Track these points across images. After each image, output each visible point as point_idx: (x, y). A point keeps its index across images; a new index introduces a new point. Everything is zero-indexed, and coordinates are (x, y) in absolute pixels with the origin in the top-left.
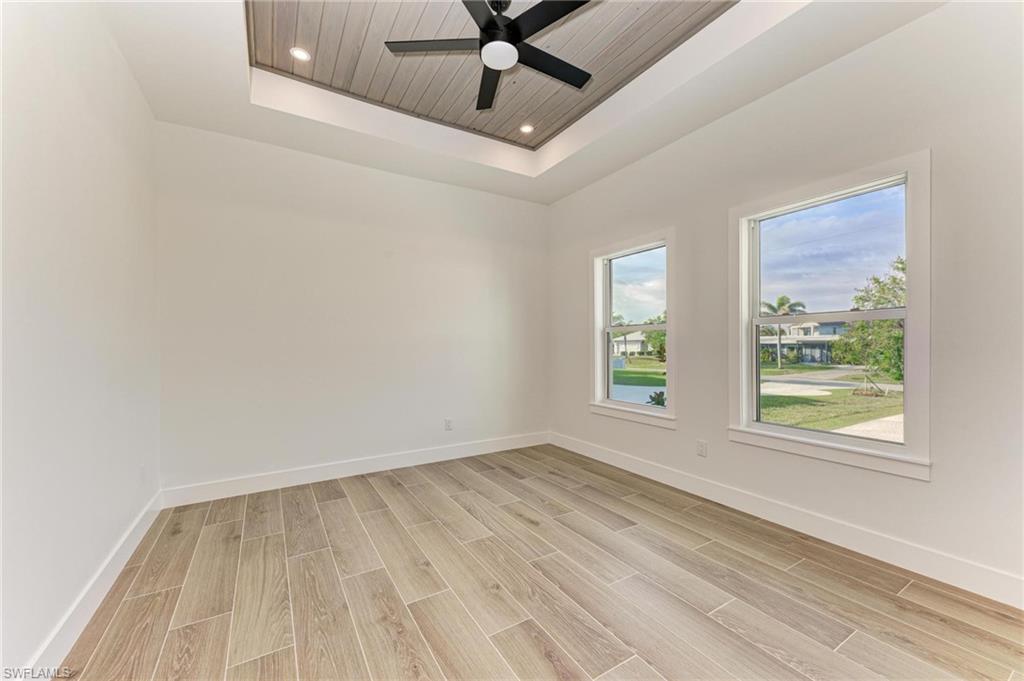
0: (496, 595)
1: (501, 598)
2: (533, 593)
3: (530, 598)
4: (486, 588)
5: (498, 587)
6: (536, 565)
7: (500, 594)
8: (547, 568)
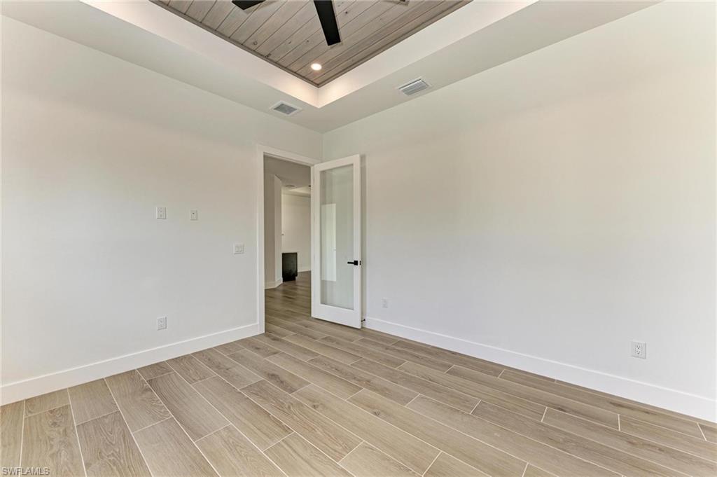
0: (314, 402)
1: (310, 401)
2: (289, 407)
3: (292, 404)
4: (321, 404)
5: (314, 406)
6: (286, 430)
7: (311, 403)
8: (277, 429)
